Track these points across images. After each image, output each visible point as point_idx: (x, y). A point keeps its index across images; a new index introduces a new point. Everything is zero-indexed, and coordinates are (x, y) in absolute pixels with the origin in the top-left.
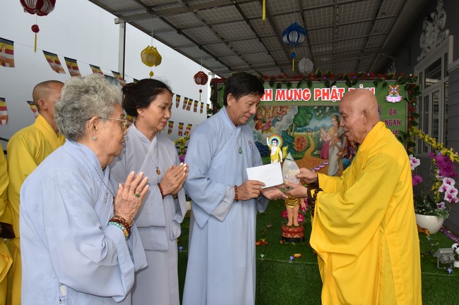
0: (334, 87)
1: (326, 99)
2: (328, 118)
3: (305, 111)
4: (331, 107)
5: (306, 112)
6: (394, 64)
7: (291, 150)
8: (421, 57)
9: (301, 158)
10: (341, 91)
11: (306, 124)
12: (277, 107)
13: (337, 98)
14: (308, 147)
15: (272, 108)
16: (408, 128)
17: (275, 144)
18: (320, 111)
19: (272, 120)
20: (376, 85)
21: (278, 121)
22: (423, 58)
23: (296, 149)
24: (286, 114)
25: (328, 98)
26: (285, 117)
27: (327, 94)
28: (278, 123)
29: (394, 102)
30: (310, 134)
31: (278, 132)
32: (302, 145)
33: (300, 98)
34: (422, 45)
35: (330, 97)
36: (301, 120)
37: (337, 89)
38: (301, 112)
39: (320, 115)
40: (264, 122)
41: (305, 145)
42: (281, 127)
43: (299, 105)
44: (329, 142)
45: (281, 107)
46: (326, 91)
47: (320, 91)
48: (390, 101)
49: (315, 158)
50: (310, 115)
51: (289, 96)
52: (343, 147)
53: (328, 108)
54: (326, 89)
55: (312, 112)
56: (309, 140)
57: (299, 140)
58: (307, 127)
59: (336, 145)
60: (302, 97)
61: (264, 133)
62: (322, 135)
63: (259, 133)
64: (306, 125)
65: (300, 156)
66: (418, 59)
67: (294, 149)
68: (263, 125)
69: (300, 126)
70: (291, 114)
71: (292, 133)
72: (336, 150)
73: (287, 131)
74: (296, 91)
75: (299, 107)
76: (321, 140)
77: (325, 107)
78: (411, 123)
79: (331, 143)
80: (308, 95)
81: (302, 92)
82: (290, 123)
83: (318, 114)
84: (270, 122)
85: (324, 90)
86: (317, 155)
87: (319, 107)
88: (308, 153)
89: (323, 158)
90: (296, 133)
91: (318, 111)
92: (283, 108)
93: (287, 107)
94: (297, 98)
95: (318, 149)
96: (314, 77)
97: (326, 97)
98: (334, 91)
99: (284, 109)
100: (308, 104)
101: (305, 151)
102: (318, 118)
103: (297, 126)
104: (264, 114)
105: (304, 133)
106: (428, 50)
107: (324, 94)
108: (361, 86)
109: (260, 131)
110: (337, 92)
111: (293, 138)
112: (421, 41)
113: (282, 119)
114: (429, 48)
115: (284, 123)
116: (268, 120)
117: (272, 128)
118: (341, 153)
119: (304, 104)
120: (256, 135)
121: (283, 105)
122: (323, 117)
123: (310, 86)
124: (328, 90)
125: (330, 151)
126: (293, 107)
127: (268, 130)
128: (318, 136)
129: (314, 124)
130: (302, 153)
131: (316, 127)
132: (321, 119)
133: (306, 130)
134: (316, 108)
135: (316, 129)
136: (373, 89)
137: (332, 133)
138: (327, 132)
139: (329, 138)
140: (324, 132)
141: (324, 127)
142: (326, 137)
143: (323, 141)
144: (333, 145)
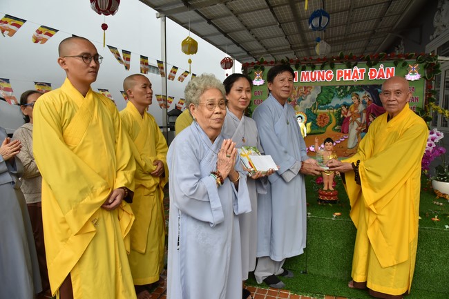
0: (356, 68)
1: (347, 79)
2: (349, 96)
4: (352, 86)
5: (328, 91)
6: (402, 43)
7: (314, 126)
8: (435, 35)
9: (323, 133)
10: (362, 71)
12: (301, 87)
13: (358, 78)
14: (330, 123)
15: (297, 89)
16: (426, 104)
17: (300, 121)
18: (342, 91)
19: (297, 99)
20: (396, 65)
22: (437, 36)
23: (319, 125)
24: (310, 93)
25: (349, 78)
26: (309, 97)
27: (349, 75)
28: (302, 101)
29: (413, 80)
30: (332, 111)
31: (302, 110)
32: (324, 121)
33: (323, 79)
34: (436, 24)
35: (351, 77)
36: (324, 99)
37: (358, 70)
38: (323, 91)
39: (341, 94)
41: (327, 121)
42: (306, 105)
43: (322, 85)
44: (349, 118)
45: (305, 87)
46: (347, 72)
47: (342, 72)
48: (409, 79)
49: (336, 133)
50: (332, 95)
51: (313, 77)
52: (363, 122)
53: (349, 88)
54: (347, 70)
55: (334, 92)
56: (330, 117)
57: (321, 116)
58: (329, 105)
59: (356, 120)
60: (325, 78)
62: (343, 112)
64: (328, 103)
65: (322, 131)
66: (431, 38)
67: (317, 125)
69: (323, 104)
70: (314, 93)
71: (315, 111)
72: (356, 125)
73: (311, 108)
74: (319, 73)
75: (322, 87)
76: (342, 116)
77: (346, 87)
78: (429, 100)
79: (351, 119)
80: (331, 76)
81: (325, 73)
82: (313, 101)
83: (339, 93)
84: (295, 101)
85: (345, 71)
87: (341, 87)
88: (330, 128)
89: (343, 133)
90: (318, 111)
91: (339, 90)
92: (307, 88)
93: (311, 88)
94: (321, 79)
95: (339, 125)
96: (337, 59)
97: (347, 77)
98: (356, 71)
99: (309, 89)
100: (330, 84)
101: (327, 126)
102: (340, 97)
103: (320, 104)
105: (326, 111)
106: (443, 29)
107: (346, 75)
108: (382, 67)
110: (359, 72)
111: (316, 115)
112: (435, 19)
113: (306, 98)
114: (444, 26)
115: (308, 102)
116: (293, 100)
117: (297, 106)
118: (360, 128)
119: (327, 85)
121: (307, 85)
122: (344, 96)
123: (332, 67)
124: (349, 71)
125: (350, 126)
126: (316, 87)
128: (340, 113)
129: (336, 102)
130: (324, 128)
131: (337, 105)
132: (342, 98)
133: (328, 108)
134: (337, 87)
135: (338, 106)
136: (393, 69)
137: (352, 109)
138: (347, 109)
139: (349, 114)
140: (345, 109)
141: (345, 105)
142: (346, 114)
143: (344, 117)
144: (353, 121)
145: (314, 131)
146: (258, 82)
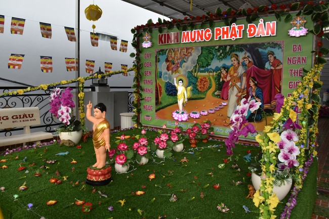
0: (234, 25)
1: (225, 38)
2: (229, 57)
3: (207, 51)
4: (231, 46)
5: (209, 52)
7: (195, 90)
9: (203, 98)
10: (240, 28)
11: (208, 65)
12: (183, 49)
13: (236, 36)
14: (210, 88)
15: (180, 51)
17: (181, 84)
18: (221, 51)
19: (179, 61)
20: (278, 17)
21: (185, 62)
23: (199, 89)
24: (191, 55)
25: (227, 37)
26: (190, 58)
27: (227, 33)
28: (184, 64)
29: (298, 36)
30: (211, 74)
31: (185, 73)
32: (204, 85)
33: (202, 39)
35: (229, 36)
36: (204, 61)
37: (236, 27)
38: (204, 52)
39: (221, 55)
40: (174, 64)
41: (207, 85)
42: (187, 68)
43: (202, 45)
44: (228, 82)
45: (187, 49)
46: (225, 30)
47: (220, 30)
48: (293, 35)
49: (216, 99)
50: (212, 56)
51: (193, 37)
52: (243, 88)
53: (228, 48)
54: (225, 27)
55: (214, 53)
56: (210, 81)
57: (202, 80)
58: (209, 67)
59: (235, 85)
60: (204, 38)
61: (174, 74)
62: (222, 75)
63: (169, 74)
65: (203, 96)
67: (197, 89)
68: (173, 66)
69: (203, 67)
70: (195, 55)
71: (196, 74)
72: (236, 91)
73: (192, 71)
74: (198, 32)
75: (202, 48)
76: (221, 80)
77: (226, 46)
79: (230, 83)
80: (209, 35)
81: (204, 32)
82: (194, 64)
83: (219, 54)
84: (178, 63)
85: (223, 29)
86: (218, 95)
87: (220, 46)
88: (210, 92)
89: (223, 99)
90: (199, 74)
91: (219, 51)
92: (188, 49)
93: (192, 48)
94: (200, 39)
95: (218, 90)
96: (216, 16)
97: (225, 35)
98: (234, 28)
99: (190, 51)
100: (210, 44)
101: (207, 91)
102: (220, 59)
103: (200, 67)
104: (173, 56)
105: (206, 74)
107: (224, 33)
108: (261, 22)
109: (170, 72)
110: (237, 30)
111: (196, 78)
113: (187, 60)
115: (189, 65)
116: (176, 62)
117: (180, 69)
118: (240, 94)
119: (206, 45)
120: (167, 76)
122: (223, 57)
123: (212, 26)
124: (227, 28)
125: (229, 91)
126: (197, 47)
127: (176, 71)
128: (219, 76)
129: (215, 64)
130: (205, 93)
131: (217, 67)
132: (222, 59)
133: (208, 71)
134: (217, 48)
135: (217, 69)
136: (274, 24)
137: (232, 73)
138: (227, 72)
139: (229, 78)
140: (224, 72)
141: (225, 67)
142: (226, 78)
143: (223, 81)
144: (233, 86)
145: (195, 96)
146: (146, 44)
